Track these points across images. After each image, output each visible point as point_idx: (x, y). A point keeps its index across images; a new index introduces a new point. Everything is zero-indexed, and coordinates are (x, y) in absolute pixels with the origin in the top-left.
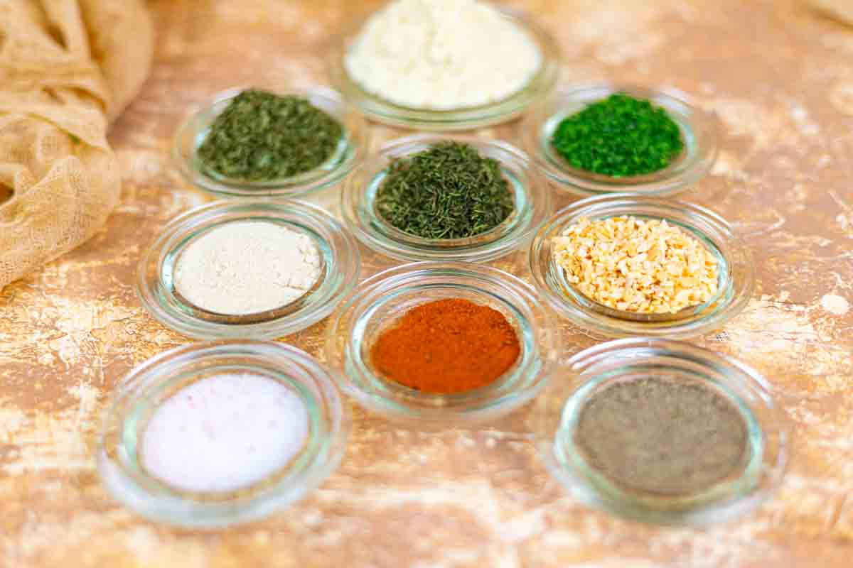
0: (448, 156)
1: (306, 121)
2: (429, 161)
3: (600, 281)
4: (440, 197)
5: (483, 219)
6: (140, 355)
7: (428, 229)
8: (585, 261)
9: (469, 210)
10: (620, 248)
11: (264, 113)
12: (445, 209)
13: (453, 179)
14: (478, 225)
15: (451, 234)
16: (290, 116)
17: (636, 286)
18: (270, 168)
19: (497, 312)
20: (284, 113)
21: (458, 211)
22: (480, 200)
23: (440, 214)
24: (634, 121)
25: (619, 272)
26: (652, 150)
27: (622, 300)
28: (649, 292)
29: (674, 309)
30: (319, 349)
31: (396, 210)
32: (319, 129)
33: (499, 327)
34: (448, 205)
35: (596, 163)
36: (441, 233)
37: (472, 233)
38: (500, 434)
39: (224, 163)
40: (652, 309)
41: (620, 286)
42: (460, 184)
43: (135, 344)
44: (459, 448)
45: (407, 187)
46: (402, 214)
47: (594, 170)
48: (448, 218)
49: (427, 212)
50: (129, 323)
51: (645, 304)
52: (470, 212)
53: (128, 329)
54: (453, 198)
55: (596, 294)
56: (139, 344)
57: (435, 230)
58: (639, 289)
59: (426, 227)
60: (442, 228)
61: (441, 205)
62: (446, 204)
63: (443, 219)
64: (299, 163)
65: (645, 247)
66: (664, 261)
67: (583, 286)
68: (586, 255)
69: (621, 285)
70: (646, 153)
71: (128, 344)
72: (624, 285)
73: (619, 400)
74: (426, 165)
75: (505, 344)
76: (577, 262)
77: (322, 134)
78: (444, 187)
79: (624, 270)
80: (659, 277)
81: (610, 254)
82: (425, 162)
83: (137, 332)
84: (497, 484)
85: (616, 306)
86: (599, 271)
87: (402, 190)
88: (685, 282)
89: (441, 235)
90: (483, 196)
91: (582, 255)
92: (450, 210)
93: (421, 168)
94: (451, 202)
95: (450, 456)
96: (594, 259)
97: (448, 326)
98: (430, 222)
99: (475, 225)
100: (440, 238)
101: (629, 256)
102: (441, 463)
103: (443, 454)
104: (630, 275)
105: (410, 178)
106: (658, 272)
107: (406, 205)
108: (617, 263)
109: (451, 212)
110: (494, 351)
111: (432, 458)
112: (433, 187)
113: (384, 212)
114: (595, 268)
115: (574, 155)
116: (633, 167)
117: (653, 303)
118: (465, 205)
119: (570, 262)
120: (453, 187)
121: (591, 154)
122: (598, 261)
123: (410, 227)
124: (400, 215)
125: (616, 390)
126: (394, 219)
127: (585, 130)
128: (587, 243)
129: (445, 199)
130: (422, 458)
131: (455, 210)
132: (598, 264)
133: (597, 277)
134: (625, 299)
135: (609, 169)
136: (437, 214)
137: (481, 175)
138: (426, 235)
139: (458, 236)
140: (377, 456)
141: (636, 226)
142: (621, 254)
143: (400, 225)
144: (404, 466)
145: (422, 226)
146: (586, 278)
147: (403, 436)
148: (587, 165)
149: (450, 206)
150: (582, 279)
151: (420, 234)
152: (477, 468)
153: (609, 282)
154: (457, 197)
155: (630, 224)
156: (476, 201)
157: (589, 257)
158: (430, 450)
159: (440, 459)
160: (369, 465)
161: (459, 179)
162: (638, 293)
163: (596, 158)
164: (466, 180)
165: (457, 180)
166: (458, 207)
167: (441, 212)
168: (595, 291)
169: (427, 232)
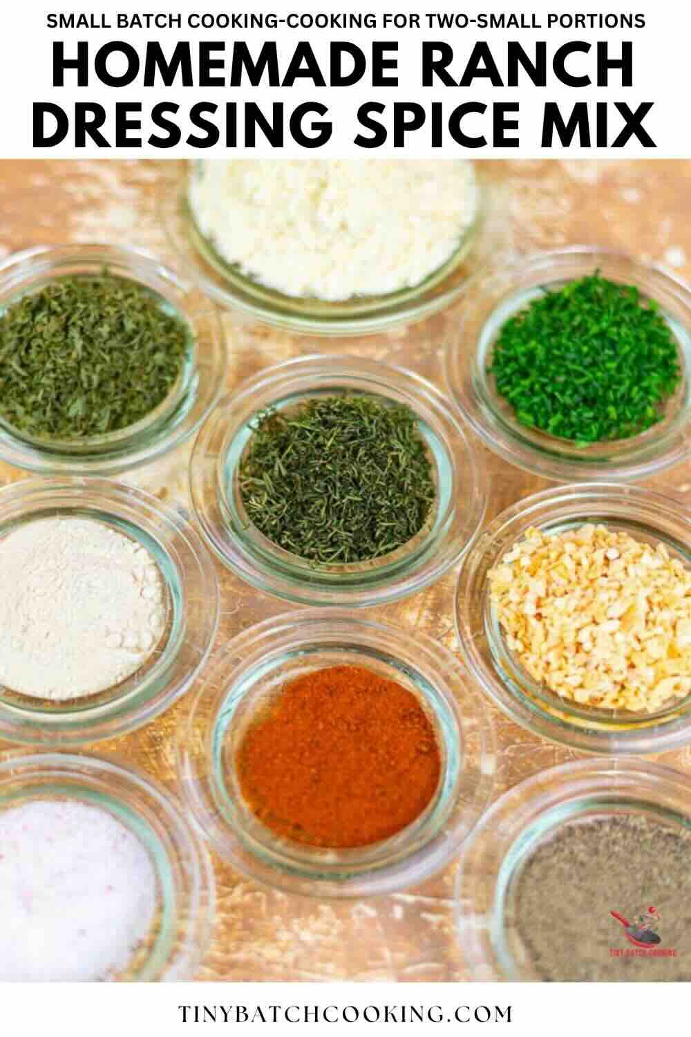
0: (343, 426)
2: (317, 436)
3: (552, 657)
4: (331, 500)
5: (392, 534)
7: (313, 546)
8: (533, 621)
9: (374, 519)
10: (583, 609)
11: (74, 333)
12: (339, 518)
13: (350, 473)
14: (385, 544)
15: (346, 556)
16: (112, 334)
17: (602, 668)
18: (87, 418)
19: (409, 694)
20: (105, 330)
21: (357, 523)
22: (388, 503)
23: (331, 525)
24: (613, 344)
25: (579, 646)
26: (636, 394)
27: (581, 686)
28: (619, 678)
29: (653, 706)
30: (165, 740)
31: (267, 509)
32: (155, 350)
33: (411, 720)
34: (342, 514)
36: (332, 553)
37: (376, 554)
38: (410, 899)
39: (20, 410)
40: (621, 702)
41: (579, 667)
42: (362, 482)
44: (357, 922)
45: (284, 472)
46: (276, 513)
47: (550, 430)
48: (343, 533)
49: (313, 519)
51: (613, 693)
52: (372, 527)
54: (351, 502)
55: (547, 677)
57: (325, 548)
58: (606, 672)
59: (312, 542)
60: (333, 544)
61: (333, 511)
62: (341, 510)
63: (336, 533)
65: (618, 609)
66: (643, 635)
67: (530, 661)
68: (535, 611)
69: (582, 663)
70: (627, 400)
72: (585, 665)
74: (312, 442)
75: (419, 752)
76: (522, 621)
77: (159, 357)
78: (338, 484)
79: (587, 646)
80: (636, 660)
81: (569, 616)
82: (310, 436)
85: (572, 695)
86: (552, 640)
87: (276, 474)
88: (670, 666)
89: (333, 557)
90: (394, 495)
91: (530, 609)
92: (346, 521)
93: (304, 445)
94: (348, 509)
95: (343, 935)
96: (548, 622)
97: (342, 717)
98: (316, 535)
99: (381, 543)
100: (331, 561)
101: (595, 622)
102: (334, 948)
103: (334, 931)
104: (595, 651)
105: (288, 456)
106: (634, 650)
107: (283, 501)
108: (578, 630)
109: (347, 524)
110: (404, 765)
111: (320, 937)
112: (323, 484)
113: (253, 511)
114: (546, 635)
115: (524, 402)
116: (605, 425)
117: (624, 693)
118: (367, 512)
119: (512, 617)
120: (351, 484)
121: (548, 402)
122: (552, 625)
123: (288, 537)
124: (274, 516)
125: (568, 840)
126: (265, 522)
127: (540, 352)
128: (537, 587)
129: (339, 503)
130: (307, 936)
131: (353, 522)
132: (551, 630)
133: (549, 650)
134: (587, 684)
135: (571, 431)
136: (328, 525)
137: (390, 461)
138: (310, 556)
139: (355, 556)
140: (247, 933)
141: (606, 558)
142: (585, 618)
143: (273, 532)
144: (283, 950)
145: (306, 540)
146: (534, 647)
147: (282, 901)
148: (542, 422)
149: (346, 514)
150: (527, 647)
151: (302, 554)
152: (382, 958)
153: (566, 659)
154: (356, 502)
155: (599, 556)
156: (383, 506)
157: (539, 616)
158: (319, 925)
159: (332, 939)
160: (238, 949)
161: (359, 473)
162: (604, 677)
163: (555, 411)
164: (369, 477)
165: (356, 475)
166: (357, 517)
167: (333, 521)
168: (547, 671)
169: (313, 550)
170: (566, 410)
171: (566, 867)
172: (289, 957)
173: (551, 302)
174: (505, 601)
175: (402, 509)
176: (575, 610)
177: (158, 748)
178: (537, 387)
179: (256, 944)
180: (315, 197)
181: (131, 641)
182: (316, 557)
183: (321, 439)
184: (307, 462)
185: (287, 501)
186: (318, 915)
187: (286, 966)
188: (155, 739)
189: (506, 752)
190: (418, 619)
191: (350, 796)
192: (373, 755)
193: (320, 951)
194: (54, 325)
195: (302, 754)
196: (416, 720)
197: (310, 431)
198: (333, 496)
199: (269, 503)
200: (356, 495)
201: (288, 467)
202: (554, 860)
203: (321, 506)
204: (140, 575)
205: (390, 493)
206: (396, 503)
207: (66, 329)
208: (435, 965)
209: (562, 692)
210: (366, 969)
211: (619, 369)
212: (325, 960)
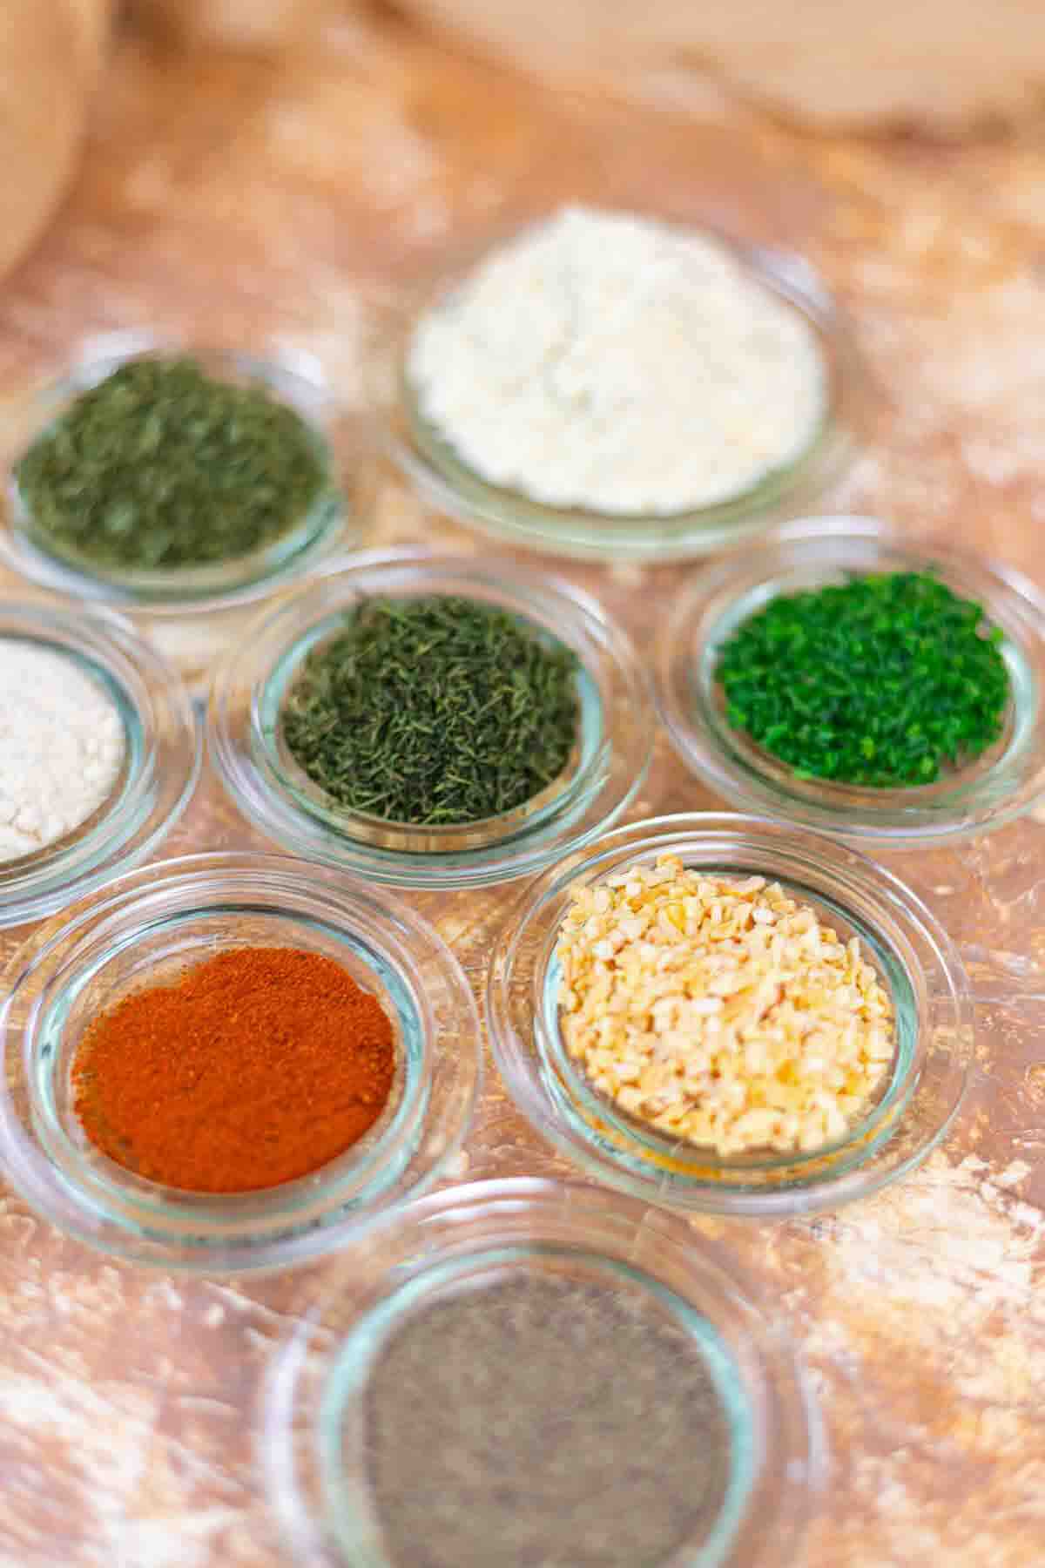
0: (453, 633)
1: (237, 461)
2: (411, 633)
3: (605, 1025)
4: (392, 722)
5: (462, 795)
7: (347, 782)
8: (600, 968)
9: (441, 767)
10: (677, 970)
11: (154, 422)
12: (393, 751)
13: (430, 692)
14: (444, 807)
15: (388, 809)
16: (207, 440)
17: (672, 1065)
18: (131, 540)
19: (383, 1019)
21: (415, 764)
22: (471, 752)
23: (379, 757)
24: (904, 656)
25: (652, 1021)
26: (914, 733)
27: (634, 1084)
28: (693, 1088)
29: (729, 1145)
31: (310, 717)
33: (369, 1053)
34: (399, 745)
35: (774, 731)
36: (368, 798)
37: (429, 818)
38: (242, 1303)
40: (685, 1127)
41: (642, 1053)
44: (147, 1306)
45: (352, 673)
46: (319, 727)
47: (765, 743)
48: (390, 773)
49: (358, 744)
51: (678, 1110)
52: (437, 776)
54: (420, 734)
55: (589, 1054)
57: (362, 789)
58: (678, 1073)
59: (346, 776)
60: (374, 786)
61: (389, 740)
62: (399, 741)
63: (382, 771)
64: (197, 543)
65: (725, 986)
66: (750, 1031)
68: (610, 955)
69: (647, 1049)
70: (897, 737)
72: (650, 1053)
73: (502, 1322)
74: (401, 640)
75: (357, 1100)
76: (588, 966)
77: (265, 493)
78: (410, 704)
79: (660, 1024)
80: (723, 1067)
81: (654, 975)
82: (401, 632)
84: (169, 1422)
85: (617, 1092)
86: (616, 1002)
87: (341, 674)
88: (776, 1092)
89: (367, 803)
90: (485, 745)
91: (604, 950)
92: (400, 757)
94: (409, 740)
95: (118, 1319)
96: (619, 973)
97: (271, 1020)
98: (356, 767)
99: (440, 804)
100: (362, 809)
101: (686, 993)
102: (91, 1331)
103: (107, 1308)
104: (670, 1036)
106: (727, 1050)
107: (334, 712)
108: (658, 998)
109: (401, 761)
110: (325, 1109)
111: (81, 1310)
114: (611, 993)
115: (744, 695)
116: (851, 761)
117: (695, 1114)
118: (436, 755)
120: (426, 708)
121: (778, 705)
122: (624, 979)
123: (321, 763)
124: (315, 729)
125: (510, 1293)
126: (299, 734)
127: (800, 641)
128: (633, 926)
129: (400, 729)
130: (62, 1303)
131: (410, 762)
132: (620, 986)
133: (607, 1015)
134: (643, 1083)
135: (795, 751)
136: (375, 756)
138: (338, 794)
139: (400, 813)
141: (751, 919)
142: (674, 982)
143: (304, 751)
144: (16, 1310)
145: (340, 771)
146: (586, 1008)
147: (54, 1242)
148: (757, 727)
149: (404, 747)
150: (581, 1002)
151: (328, 789)
152: (152, 1369)
153: (627, 1036)
154: (424, 734)
155: (742, 914)
156: (461, 753)
157: (612, 965)
158: (87, 1291)
159: (96, 1319)
161: (443, 696)
162: (674, 1080)
163: (781, 719)
164: (454, 705)
165: (438, 695)
166: (418, 755)
167: (383, 753)
168: (593, 1045)
169: (344, 787)
170: (799, 720)
171: (486, 1328)
172: (20, 1323)
175: (493, 769)
176: (666, 970)
178: (771, 681)
182: (345, 797)
183: (414, 640)
186: (95, 1278)
189: (496, 1152)
190: (463, 935)
191: (222, 1122)
192: (286, 1081)
193: (69, 1328)
196: (376, 1056)
197: (404, 626)
198: (397, 717)
199: (316, 711)
200: (428, 725)
202: (474, 1312)
204: (91, 747)
205: (480, 740)
206: (485, 757)
208: (226, 1409)
209: (602, 1083)
210: (124, 1378)
211: (904, 695)
212: (70, 1344)
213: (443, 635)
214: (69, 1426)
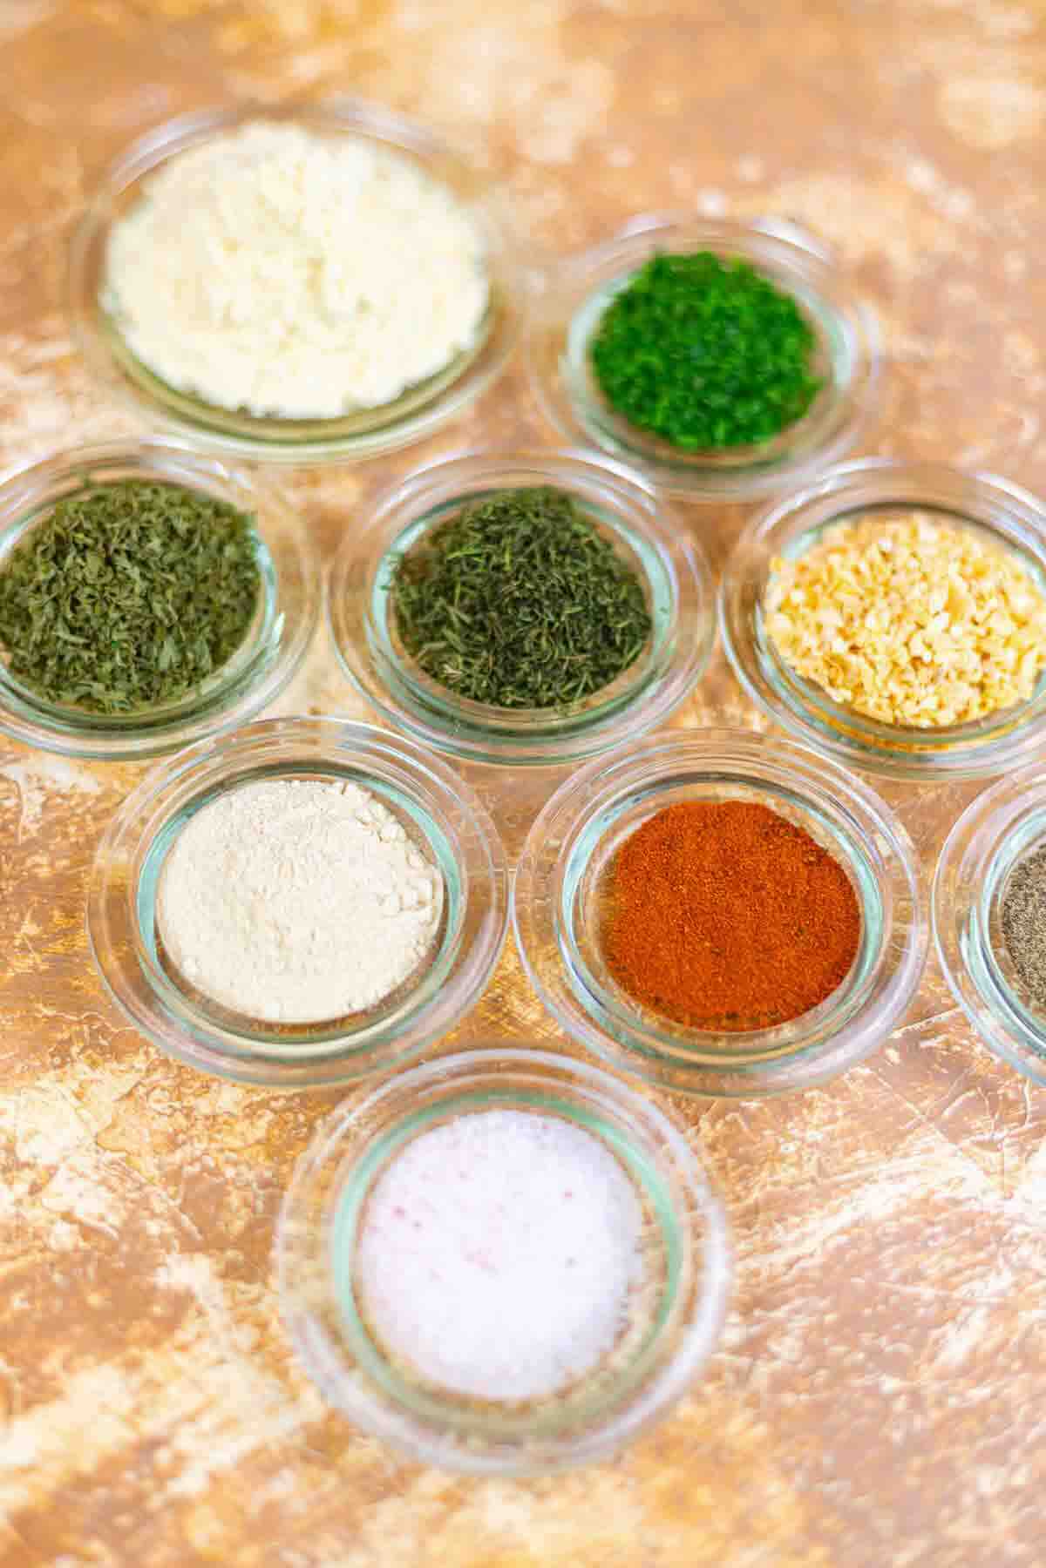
2: (488, 558)
3: (892, 688)
5: (631, 634)
6: (222, 1150)
7: (548, 690)
8: (853, 659)
9: (605, 626)
11: (122, 561)
12: (566, 643)
13: (556, 582)
14: (631, 648)
15: (592, 684)
16: (165, 545)
17: (953, 675)
18: (184, 662)
19: (754, 807)
20: (155, 544)
23: (560, 654)
24: (732, 318)
25: (916, 661)
27: (940, 706)
28: (977, 678)
30: (507, 997)
31: (468, 671)
33: (777, 834)
34: (568, 635)
36: (574, 689)
37: (624, 666)
39: (98, 687)
40: (991, 704)
41: (927, 685)
42: (573, 587)
43: (194, 1132)
45: (467, 619)
46: (481, 672)
47: (720, 444)
48: (581, 658)
49: (535, 658)
50: (148, 1094)
51: (974, 696)
52: (607, 632)
53: (159, 1107)
54: (571, 616)
55: (898, 713)
56: (200, 1125)
57: (563, 687)
58: (960, 677)
59: (545, 687)
60: (570, 676)
65: (938, 600)
67: (869, 704)
68: (846, 646)
69: (929, 679)
71: (181, 1137)
72: (933, 680)
74: (485, 567)
75: (809, 865)
76: (835, 663)
78: (547, 603)
79: (927, 657)
80: (986, 647)
81: (888, 633)
83: (177, 1105)
85: (936, 720)
86: (884, 669)
87: (457, 625)
88: (1025, 638)
89: (578, 692)
91: (840, 647)
92: (576, 641)
93: (478, 575)
94: (571, 626)
95: (852, 1112)
96: (868, 651)
98: (546, 674)
99: (625, 651)
100: (579, 699)
101: (921, 627)
102: (851, 1132)
103: (839, 1113)
104: (938, 660)
105: (463, 596)
106: (981, 638)
107: (484, 654)
108: (906, 644)
109: (579, 645)
110: (803, 888)
111: (829, 1128)
112: (527, 610)
113: (451, 682)
114: (872, 665)
115: (675, 427)
117: (988, 692)
119: (820, 664)
120: (560, 596)
122: (874, 652)
123: (512, 693)
124: (481, 676)
125: (1029, 882)
126: (474, 687)
127: (655, 361)
128: (831, 619)
129: (557, 624)
130: (813, 1135)
131: (586, 638)
132: (877, 658)
133: (885, 683)
134: (946, 701)
135: (744, 434)
136: (556, 656)
137: (587, 550)
138: (550, 703)
139: (600, 680)
140: (746, 1167)
141: (884, 554)
142: (909, 627)
143: (489, 695)
144: (798, 1165)
145: (537, 686)
146: (867, 687)
147: (761, 1109)
148: (707, 439)
149: (573, 634)
150: (859, 688)
151: (539, 705)
152: (908, 1115)
153: (907, 683)
154: (577, 613)
155: (873, 553)
156: (607, 606)
157: (854, 649)
158: (818, 1115)
159: (844, 1123)
160: (748, 1189)
161: (565, 578)
162: (959, 684)
163: (715, 421)
164: (580, 577)
165: (563, 582)
166: (585, 631)
167: (560, 649)
168: (893, 707)
169: (551, 694)
170: (726, 413)
172: (810, 1169)
173: (627, 303)
174: (799, 652)
175: (625, 602)
177: (505, 1010)
179: (764, 1174)
180: (313, 284)
181: (411, 898)
182: (558, 701)
183: (495, 560)
184: (495, 594)
185: (488, 651)
186: (810, 1105)
187: (813, 1181)
188: (495, 1000)
193: (838, 1144)
194: (94, 563)
195: (682, 932)
196: (782, 831)
197: (479, 555)
198: (547, 619)
199: (467, 664)
200: (574, 605)
201: (471, 610)
202: (1030, 908)
203: (539, 636)
204: (366, 817)
206: (617, 597)
207: (109, 562)
208: (971, 1094)
209: (925, 723)
210: (902, 1136)
212: (849, 1151)
213: (506, 541)
214: (914, 1188)
